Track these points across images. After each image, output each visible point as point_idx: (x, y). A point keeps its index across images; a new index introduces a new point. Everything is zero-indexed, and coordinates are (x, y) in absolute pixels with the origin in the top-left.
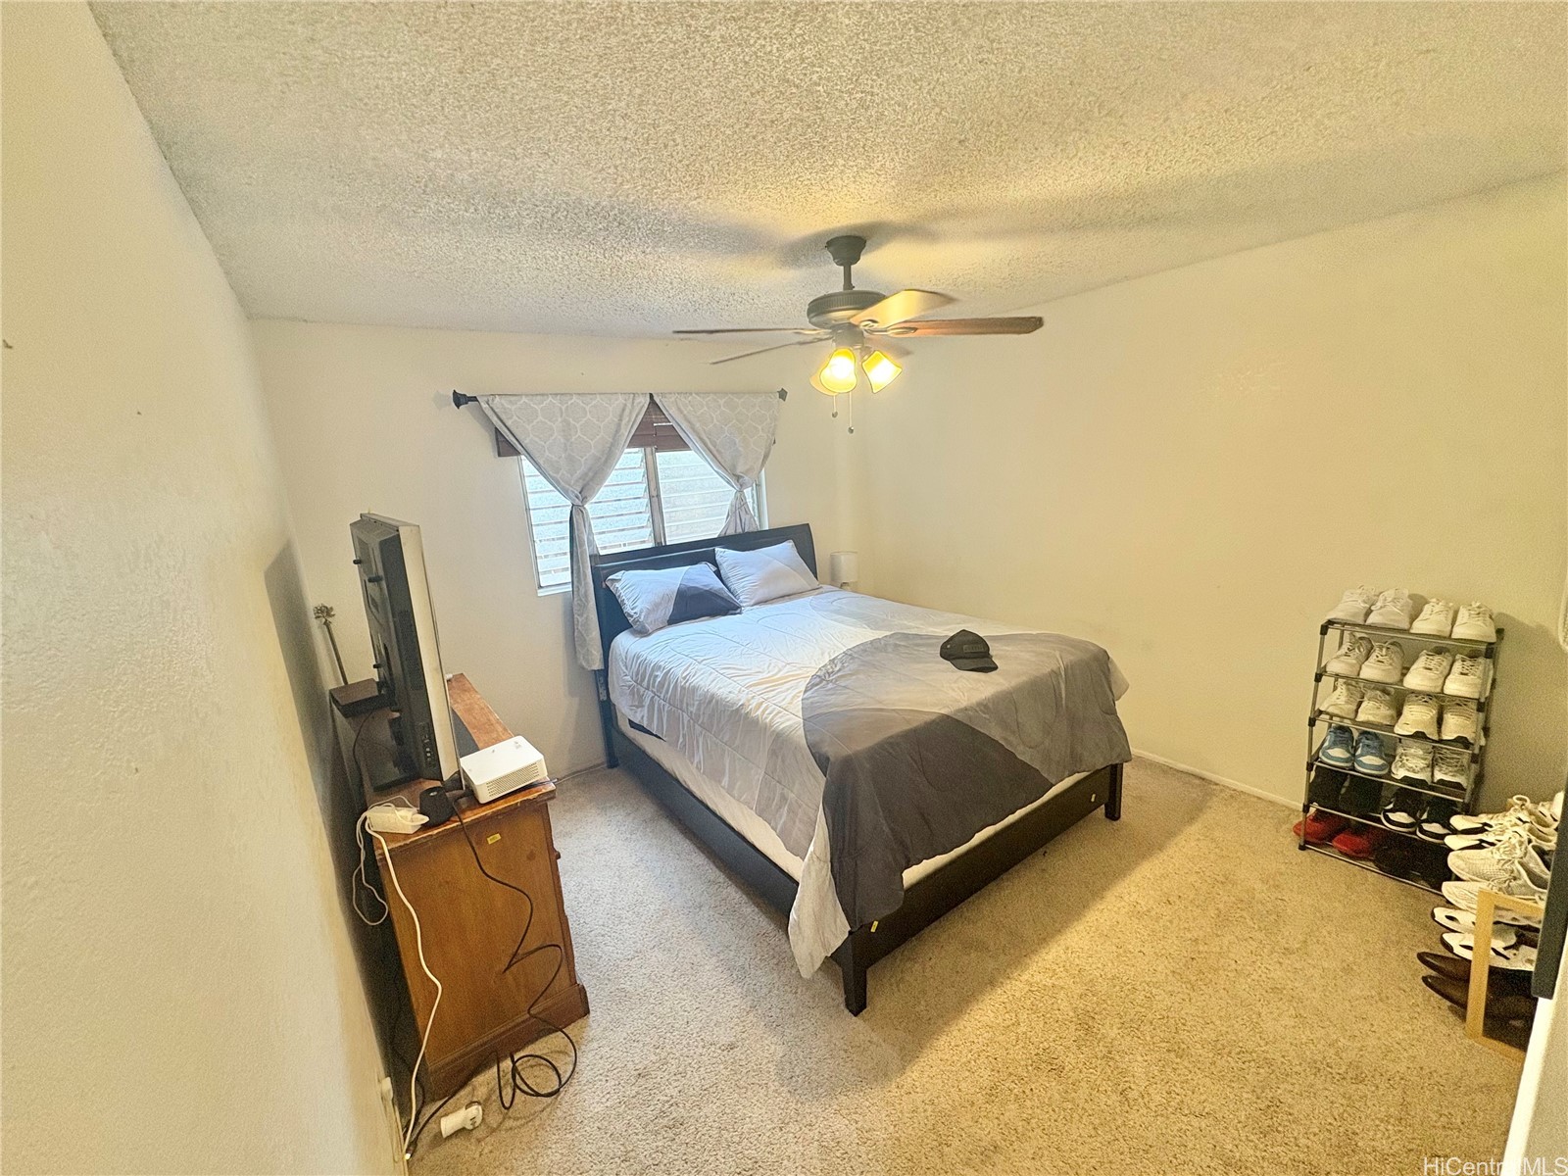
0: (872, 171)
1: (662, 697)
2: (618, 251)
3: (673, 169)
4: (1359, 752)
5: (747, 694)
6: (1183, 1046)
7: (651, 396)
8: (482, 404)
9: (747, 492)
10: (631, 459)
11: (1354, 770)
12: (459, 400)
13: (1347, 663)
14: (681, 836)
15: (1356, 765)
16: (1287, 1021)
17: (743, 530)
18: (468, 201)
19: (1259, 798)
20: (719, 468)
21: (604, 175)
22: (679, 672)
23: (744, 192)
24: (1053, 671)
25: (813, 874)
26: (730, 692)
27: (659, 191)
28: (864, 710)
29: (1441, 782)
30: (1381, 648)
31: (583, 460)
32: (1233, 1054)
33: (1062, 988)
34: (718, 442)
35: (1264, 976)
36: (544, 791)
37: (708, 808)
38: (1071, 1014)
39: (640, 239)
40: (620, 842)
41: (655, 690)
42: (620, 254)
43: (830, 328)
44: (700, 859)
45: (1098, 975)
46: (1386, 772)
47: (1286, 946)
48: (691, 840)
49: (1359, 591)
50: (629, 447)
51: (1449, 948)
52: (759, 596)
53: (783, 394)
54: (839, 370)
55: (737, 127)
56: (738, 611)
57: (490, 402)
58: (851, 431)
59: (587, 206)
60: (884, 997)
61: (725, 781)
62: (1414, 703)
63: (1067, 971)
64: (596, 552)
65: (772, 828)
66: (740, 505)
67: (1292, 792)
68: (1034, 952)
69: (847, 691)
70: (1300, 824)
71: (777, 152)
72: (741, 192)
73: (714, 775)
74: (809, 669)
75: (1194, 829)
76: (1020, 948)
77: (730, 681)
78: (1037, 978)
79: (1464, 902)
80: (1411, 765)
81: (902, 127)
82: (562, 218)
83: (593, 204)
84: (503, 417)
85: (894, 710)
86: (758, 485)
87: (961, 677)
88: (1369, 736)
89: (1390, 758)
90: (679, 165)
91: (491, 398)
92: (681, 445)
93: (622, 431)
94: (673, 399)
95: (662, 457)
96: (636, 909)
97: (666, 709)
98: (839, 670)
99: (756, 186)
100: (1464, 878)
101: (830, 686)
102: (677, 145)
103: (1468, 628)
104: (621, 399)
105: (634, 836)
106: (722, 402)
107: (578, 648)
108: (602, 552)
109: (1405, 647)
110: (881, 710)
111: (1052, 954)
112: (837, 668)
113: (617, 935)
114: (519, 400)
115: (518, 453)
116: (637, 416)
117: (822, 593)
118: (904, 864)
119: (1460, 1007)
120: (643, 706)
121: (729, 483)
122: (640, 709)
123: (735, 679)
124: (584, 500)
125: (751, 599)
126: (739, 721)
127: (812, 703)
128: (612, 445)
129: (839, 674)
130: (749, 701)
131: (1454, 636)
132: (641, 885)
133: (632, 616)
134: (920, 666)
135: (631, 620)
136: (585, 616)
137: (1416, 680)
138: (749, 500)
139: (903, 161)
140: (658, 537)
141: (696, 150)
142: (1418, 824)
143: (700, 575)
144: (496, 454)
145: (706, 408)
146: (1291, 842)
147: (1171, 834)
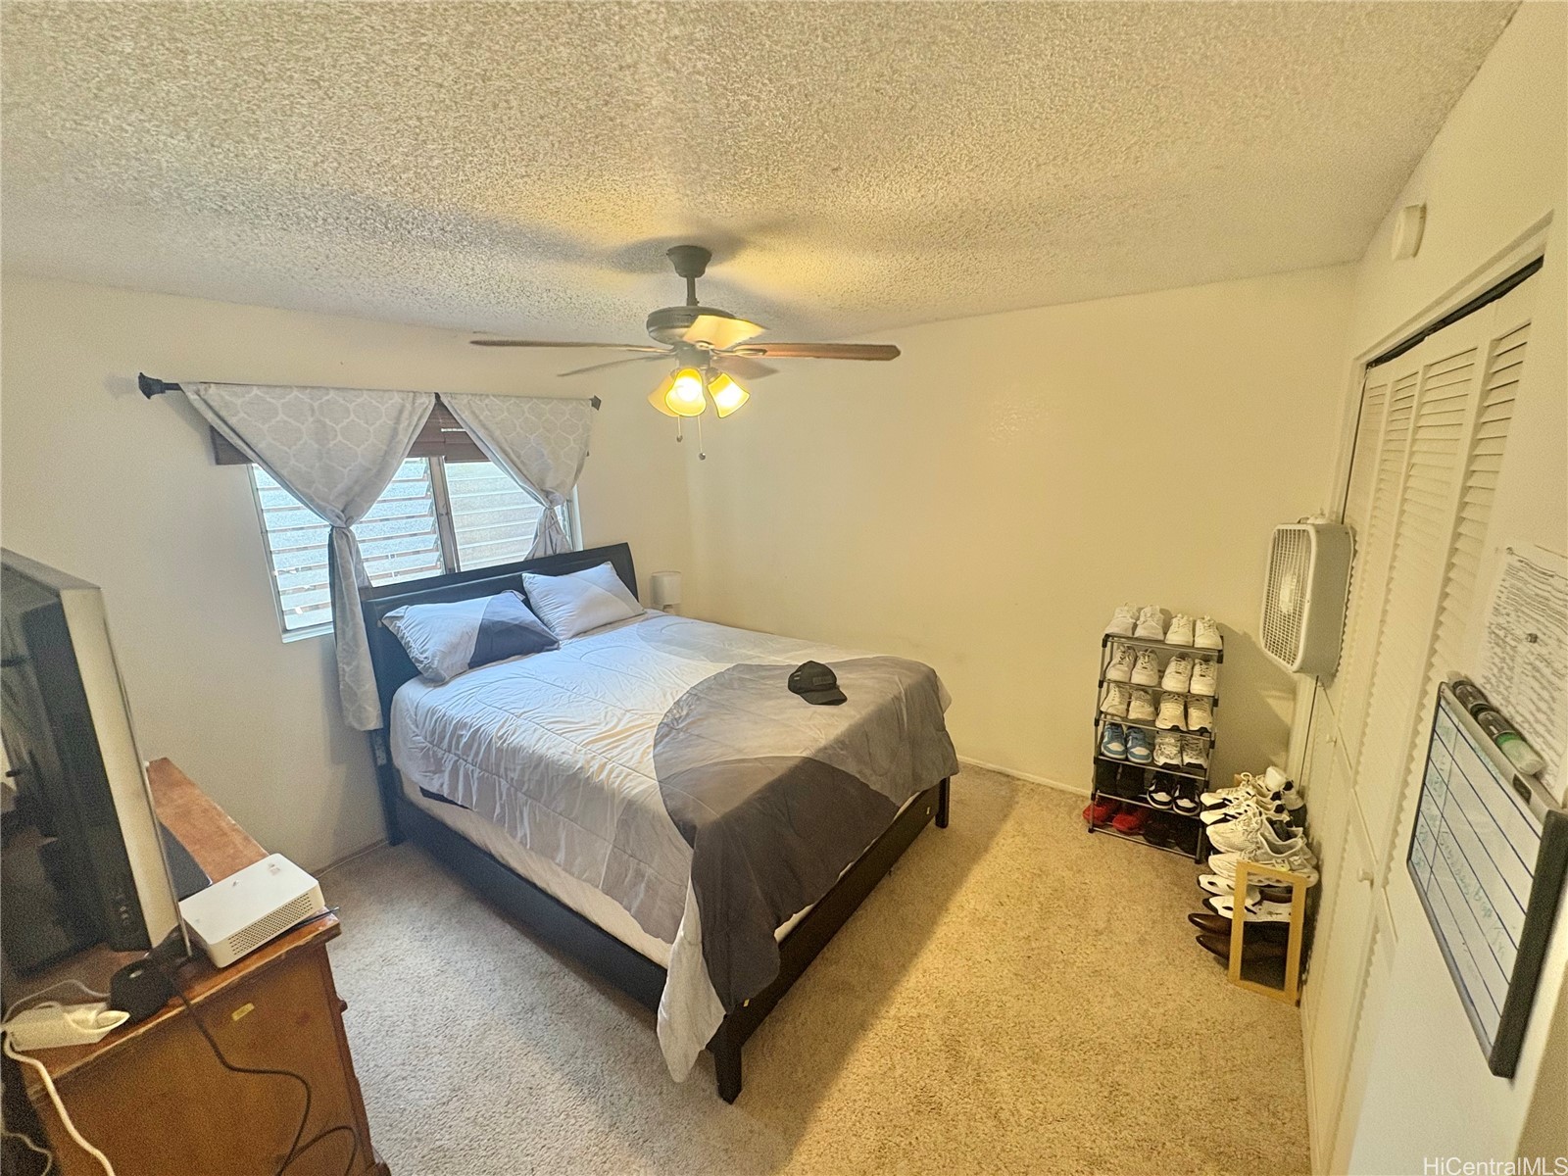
0: (736, 182)
1: (470, 760)
2: (407, 223)
3: (499, 137)
4: (1129, 745)
5: (586, 754)
6: (1037, 1050)
7: (437, 396)
8: (189, 394)
9: (558, 509)
10: (414, 468)
11: (1127, 759)
12: (149, 387)
13: (1121, 671)
14: (499, 921)
15: (1129, 756)
16: (1110, 1002)
17: (554, 552)
18: (175, 123)
19: (1052, 789)
20: (525, 483)
21: (401, 126)
22: (493, 729)
23: (586, 179)
24: (895, 697)
25: (684, 960)
26: (563, 753)
27: (476, 159)
28: (726, 762)
29: (1189, 764)
30: (1144, 656)
31: (346, 471)
32: (1076, 1048)
33: (927, 1016)
34: (522, 453)
35: (1085, 961)
36: (321, 929)
37: (534, 886)
38: (939, 1043)
39: (440, 213)
40: (417, 944)
41: (459, 753)
42: (409, 227)
43: (672, 344)
44: (526, 948)
45: (956, 994)
46: (1149, 761)
47: (1096, 927)
48: (510, 924)
49: (1126, 608)
50: (409, 456)
51: (1215, 910)
52: (578, 626)
53: (596, 403)
54: (685, 392)
55: (593, 102)
56: (556, 646)
57: (202, 393)
58: (703, 457)
59: (370, 161)
60: (758, 1074)
61: (561, 856)
62: (1167, 700)
63: (928, 996)
64: (367, 584)
65: (626, 908)
66: (549, 523)
67: (1082, 784)
68: (896, 982)
69: (701, 741)
70: (1088, 809)
71: (635, 143)
72: (582, 178)
73: (547, 851)
74: (653, 717)
75: (1009, 826)
76: (883, 979)
77: (560, 739)
78: (904, 1010)
79: (1225, 872)
80: (1167, 754)
81: (780, 142)
82: (330, 171)
83: (378, 160)
84: (223, 413)
85: (756, 759)
86: (570, 501)
87: (815, 712)
88: (1136, 730)
89: (1151, 746)
90: (508, 134)
91: (203, 387)
92: (475, 454)
93: (400, 436)
94: (465, 401)
95: (452, 470)
96: (447, 1031)
97: (476, 776)
98: (687, 714)
99: (601, 176)
100: (1222, 850)
101: (682, 736)
102: (510, 108)
103: (1205, 640)
104: (397, 398)
105: (435, 932)
106: (526, 407)
107: (345, 704)
108: (375, 584)
109: (1161, 654)
110: (743, 761)
111: (913, 981)
112: (684, 713)
113: (424, 1073)
114: (248, 393)
115: (247, 460)
116: (419, 419)
117: (647, 619)
118: (773, 922)
119: (1223, 958)
120: (442, 772)
121: (537, 499)
122: (437, 775)
123: (568, 735)
124: (349, 520)
125: (570, 630)
126: (578, 787)
127: (666, 760)
128: (386, 452)
129: (689, 720)
130: (588, 762)
131: (1196, 646)
132: (451, 996)
133: (421, 662)
134: (771, 703)
135: (420, 667)
136: (354, 663)
137: (1172, 682)
138: (560, 518)
139: (771, 179)
140: (449, 563)
141: (534, 120)
142: (1174, 800)
143: (505, 607)
144: (214, 462)
145: (506, 414)
146: (1081, 826)
147: (992, 835)
